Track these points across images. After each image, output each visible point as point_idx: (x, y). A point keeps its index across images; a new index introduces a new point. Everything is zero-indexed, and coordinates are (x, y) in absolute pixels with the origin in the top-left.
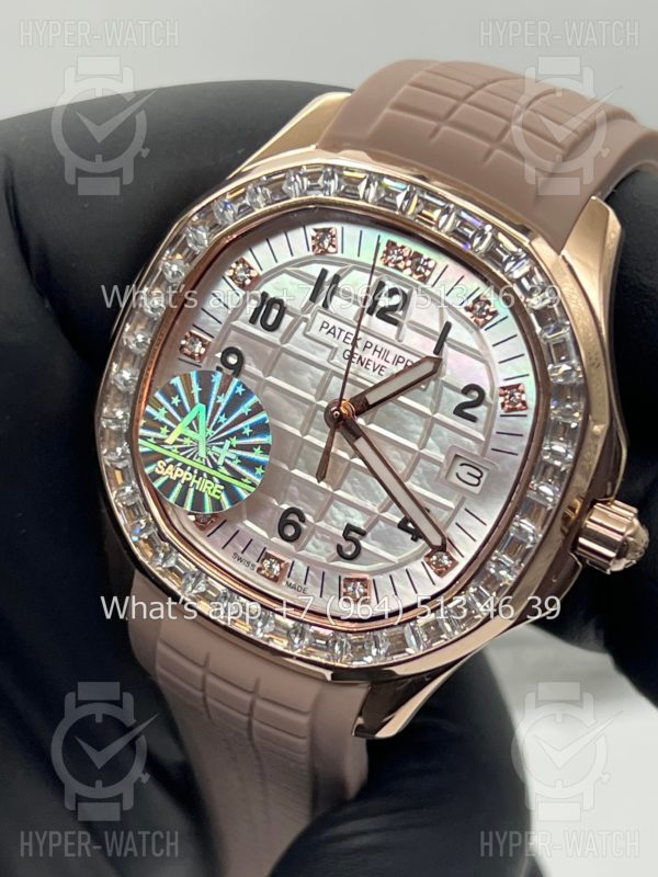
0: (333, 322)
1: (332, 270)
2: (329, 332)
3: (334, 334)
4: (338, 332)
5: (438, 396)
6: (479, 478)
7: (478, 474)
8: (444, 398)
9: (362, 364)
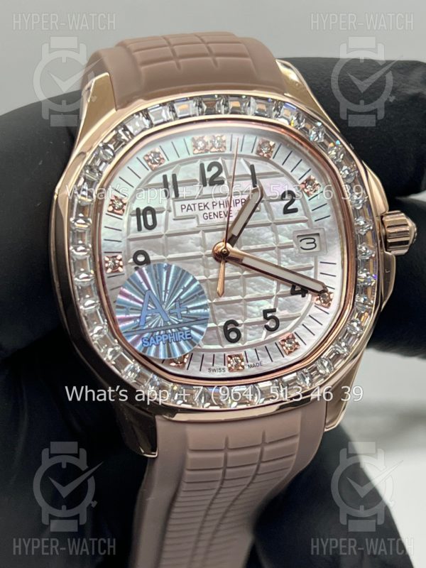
0: (186, 203)
1: (169, 174)
2: (188, 209)
3: (191, 209)
4: (192, 207)
5: (268, 210)
6: (313, 243)
7: (312, 241)
8: (274, 209)
9: (217, 217)
